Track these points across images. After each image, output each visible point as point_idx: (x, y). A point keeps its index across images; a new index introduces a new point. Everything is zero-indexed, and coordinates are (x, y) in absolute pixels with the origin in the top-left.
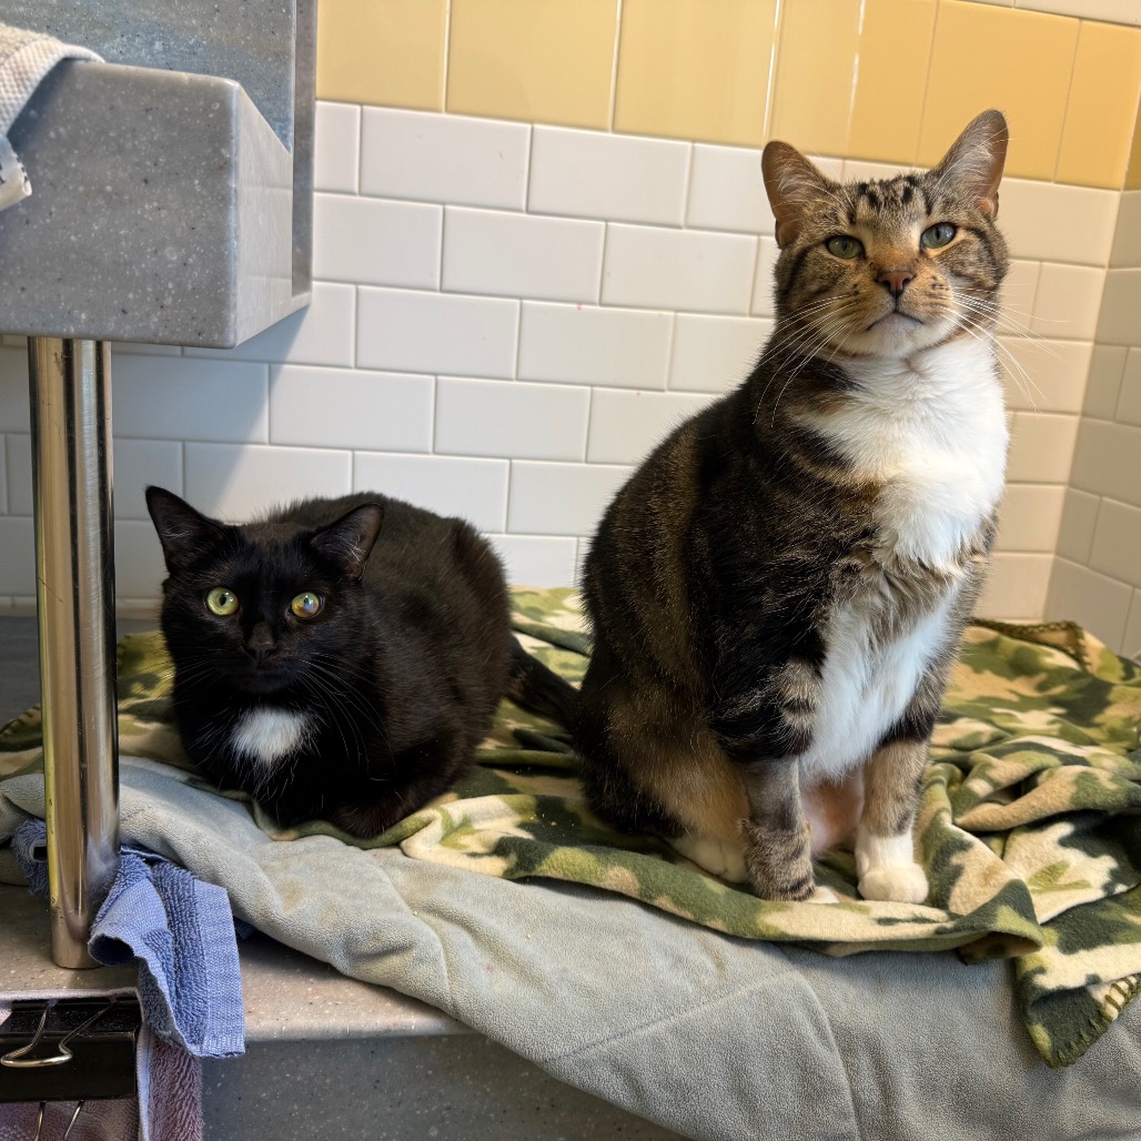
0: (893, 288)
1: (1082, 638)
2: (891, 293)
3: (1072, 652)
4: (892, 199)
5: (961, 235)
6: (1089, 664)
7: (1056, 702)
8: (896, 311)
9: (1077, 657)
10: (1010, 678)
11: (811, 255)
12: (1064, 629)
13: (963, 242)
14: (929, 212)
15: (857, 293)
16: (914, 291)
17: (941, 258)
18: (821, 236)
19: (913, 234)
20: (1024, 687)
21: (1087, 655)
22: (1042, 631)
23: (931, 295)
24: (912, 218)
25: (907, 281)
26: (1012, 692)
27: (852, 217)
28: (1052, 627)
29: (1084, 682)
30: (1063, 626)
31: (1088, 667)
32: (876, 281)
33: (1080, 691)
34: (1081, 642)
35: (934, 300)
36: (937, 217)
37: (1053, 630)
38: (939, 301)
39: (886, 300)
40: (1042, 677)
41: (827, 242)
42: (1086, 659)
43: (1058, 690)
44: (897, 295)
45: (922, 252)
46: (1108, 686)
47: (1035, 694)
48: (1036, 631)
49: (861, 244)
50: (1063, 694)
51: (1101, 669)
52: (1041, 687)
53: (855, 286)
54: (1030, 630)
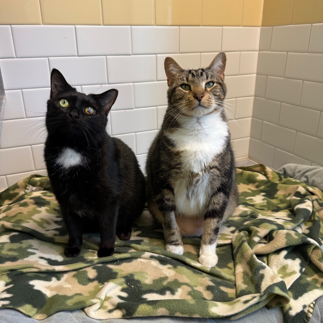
0: (199, 99)
1: (266, 169)
2: (198, 100)
3: (263, 173)
4: (198, 75)
5: (215, 85)
6: (269, 177)
7: (262, 191)
8: (199, 105)
9: (265, 175)
10: (248, 184)
11: (177, 89)
12: (260, 166)
13: (216, 86)
14: (207, 79)
15: (189, 100)
16: (204, 100)
17: (210, 91)
18: (180, 84)
19: (203, 84)
20: (252, 187)
21: (268, 174)
22: (253, 167)
23: (208, 101)
24: (203, 80)
25: (202, 97)
26: (249, 189)
27: (187, 79)
28: (256, 166)
29: (269, 184)
30: (259, 165)
31: (269, 178)
32: (194, 97)
33: (268, 187)
34: (266, 170)
35: (209, 102)
36: (209, 80)
37: (257, 167)
38: (211, 102)
39: (197, 102)
40: (257, 184)
41: (181, 86)
42: (268, 176)
43: (262, 187)
44: (200, 101)
45: (206, 90)
46: (277, 184)
47: (256, 189)
48: (252, 167)
49: (190, 87)
50: (264, 188)
51: (273, 178)
52: (257, 187)
53: (189, 98)
54: (250, 168)
